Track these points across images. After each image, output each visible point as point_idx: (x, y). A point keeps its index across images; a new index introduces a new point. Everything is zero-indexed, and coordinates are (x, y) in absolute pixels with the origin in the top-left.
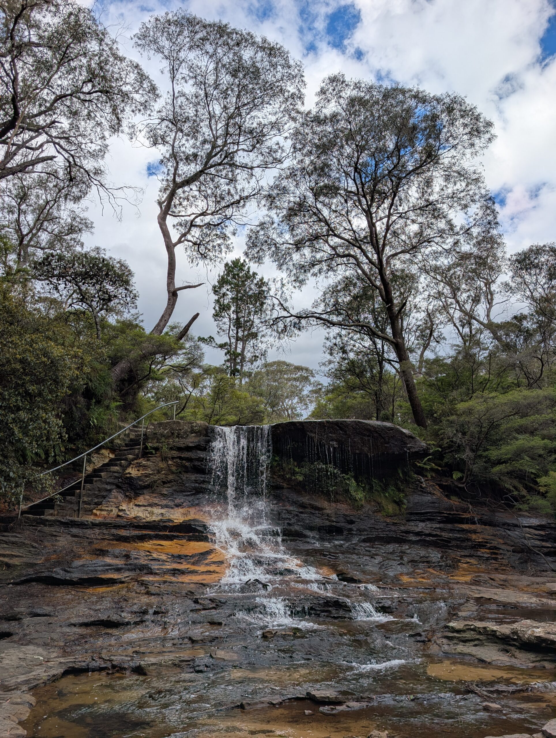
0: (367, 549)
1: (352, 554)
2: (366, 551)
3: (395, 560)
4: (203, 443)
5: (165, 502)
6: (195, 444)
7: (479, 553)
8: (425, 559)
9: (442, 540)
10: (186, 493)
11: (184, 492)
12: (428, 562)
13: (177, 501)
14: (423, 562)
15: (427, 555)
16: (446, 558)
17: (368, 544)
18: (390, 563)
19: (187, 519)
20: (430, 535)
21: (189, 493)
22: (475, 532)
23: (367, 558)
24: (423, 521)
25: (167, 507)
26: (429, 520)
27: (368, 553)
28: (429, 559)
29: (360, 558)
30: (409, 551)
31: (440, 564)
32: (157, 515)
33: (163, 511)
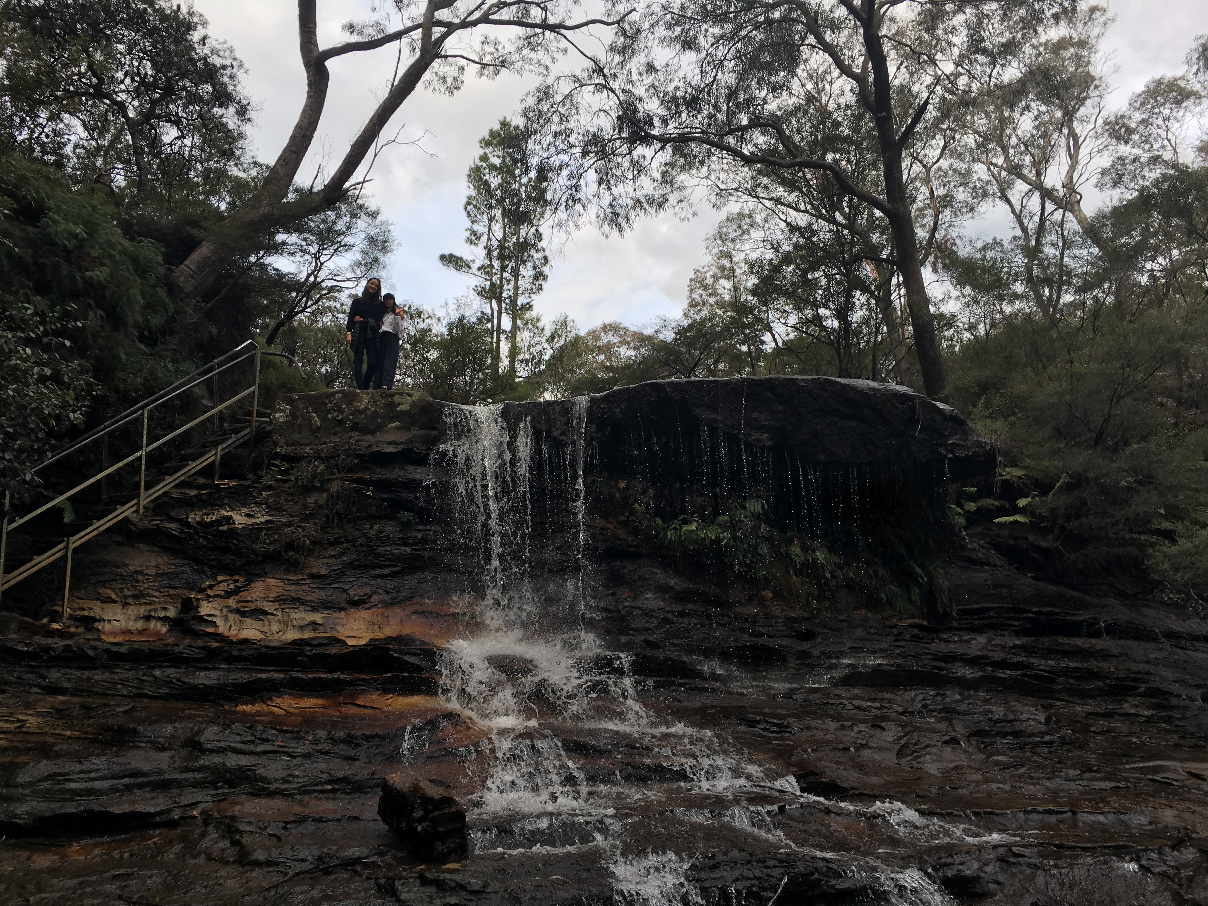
0: (856, 702)
1: (822, 717)
2: (857, 708)
3: (934, 731)
4: (419, 448)
5: (321, 595)
6: (400, 447)
7: (1126, 707)
8: (1008, 728)
9: (1036, 677)
10: (379, 572)
11: (373, 567)
12: (1016, 734)
13: (355, 593)
14: (1004, 735)
15: (1011, 717)
16: (1056, 723)
17: (856, 691)
18: (925, 741)
19: (380, 635)
20: (1004, 664)
21: (385, 571)
22: (1105, 655)
23: (862, 727)
24: (979, 630)
25: (327, 608)
26: (992, 627)
27: (862, 715)
28: (1018, 726)
29: (843, 727)
30: (963, 707)
31: (1048, 738)
32: (302, 628)
33: (317, 617)
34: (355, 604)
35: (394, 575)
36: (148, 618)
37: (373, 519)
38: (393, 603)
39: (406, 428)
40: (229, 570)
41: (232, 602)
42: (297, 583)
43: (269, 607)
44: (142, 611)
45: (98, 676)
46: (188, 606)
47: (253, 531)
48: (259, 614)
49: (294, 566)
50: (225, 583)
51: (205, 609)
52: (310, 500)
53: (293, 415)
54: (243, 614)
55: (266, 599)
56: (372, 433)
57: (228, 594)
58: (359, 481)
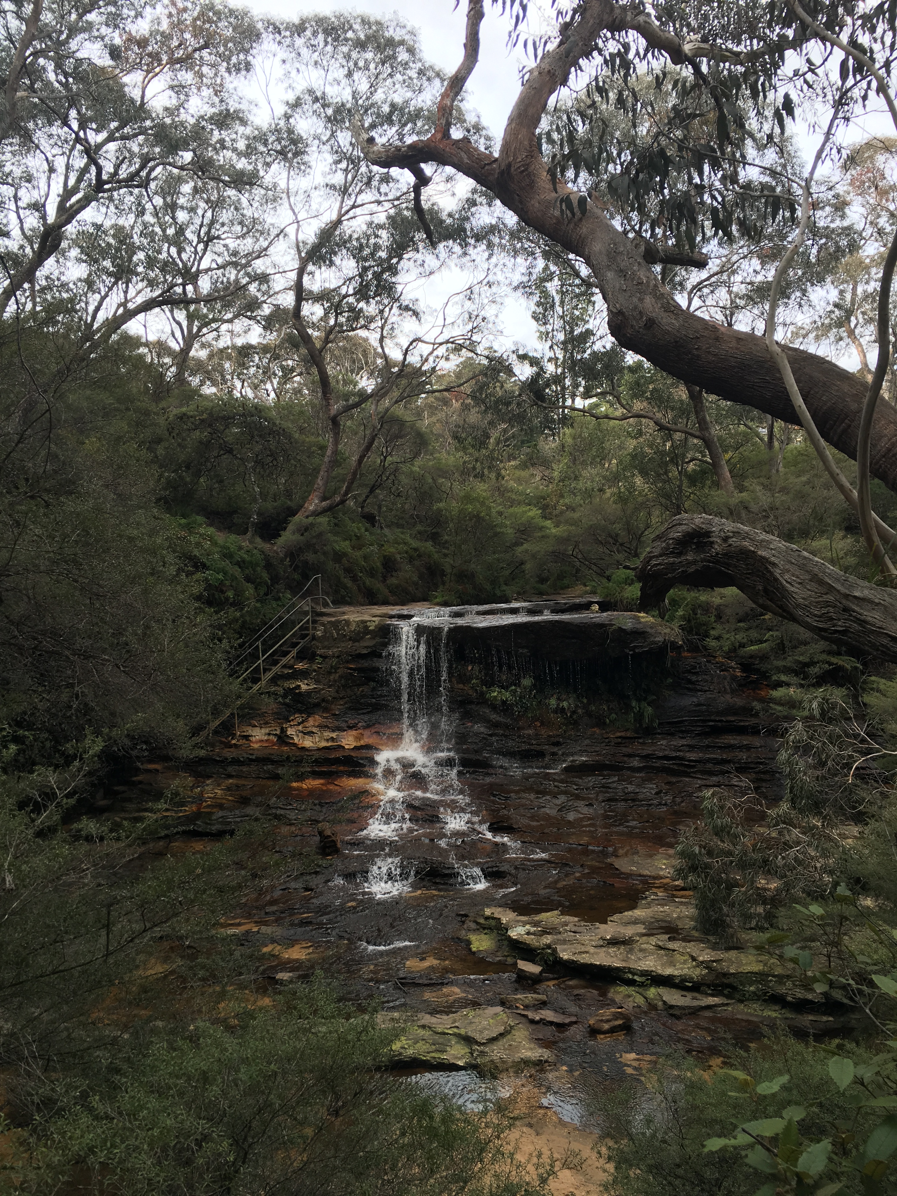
32: (327, 740)
33: (334, 735)
34: (350, 728)
35: (368, 713)
36: (269, 734)
37: (359, 685)
38: (368, 727)
39: (373, 638)
40: (300, 712)
41: (300, 728)
42: (326, 718)
43: (314, 730)
44: (267, 731)
45: (245, 769)
46: (283, 731)
47: (309, 693)
48: (311, 733)
49: (326, 710)
50: (298, 717)
51: (290, 732)
52: (332, 678)
53: (325, 631)
54: (305, 734)
55: (314, 726)
56: (358, 641)
57: (299, 724)
58: (351, 669)
